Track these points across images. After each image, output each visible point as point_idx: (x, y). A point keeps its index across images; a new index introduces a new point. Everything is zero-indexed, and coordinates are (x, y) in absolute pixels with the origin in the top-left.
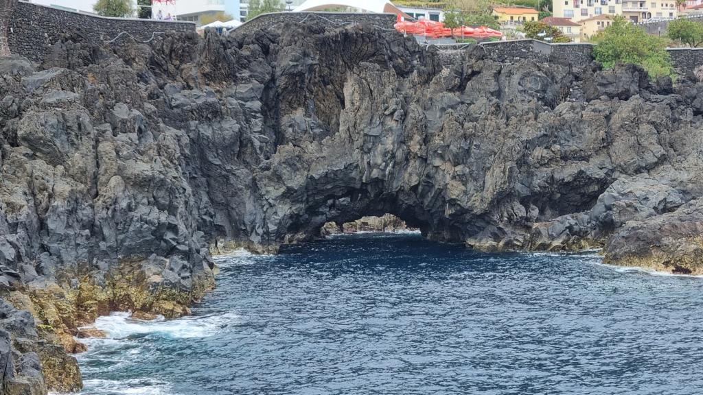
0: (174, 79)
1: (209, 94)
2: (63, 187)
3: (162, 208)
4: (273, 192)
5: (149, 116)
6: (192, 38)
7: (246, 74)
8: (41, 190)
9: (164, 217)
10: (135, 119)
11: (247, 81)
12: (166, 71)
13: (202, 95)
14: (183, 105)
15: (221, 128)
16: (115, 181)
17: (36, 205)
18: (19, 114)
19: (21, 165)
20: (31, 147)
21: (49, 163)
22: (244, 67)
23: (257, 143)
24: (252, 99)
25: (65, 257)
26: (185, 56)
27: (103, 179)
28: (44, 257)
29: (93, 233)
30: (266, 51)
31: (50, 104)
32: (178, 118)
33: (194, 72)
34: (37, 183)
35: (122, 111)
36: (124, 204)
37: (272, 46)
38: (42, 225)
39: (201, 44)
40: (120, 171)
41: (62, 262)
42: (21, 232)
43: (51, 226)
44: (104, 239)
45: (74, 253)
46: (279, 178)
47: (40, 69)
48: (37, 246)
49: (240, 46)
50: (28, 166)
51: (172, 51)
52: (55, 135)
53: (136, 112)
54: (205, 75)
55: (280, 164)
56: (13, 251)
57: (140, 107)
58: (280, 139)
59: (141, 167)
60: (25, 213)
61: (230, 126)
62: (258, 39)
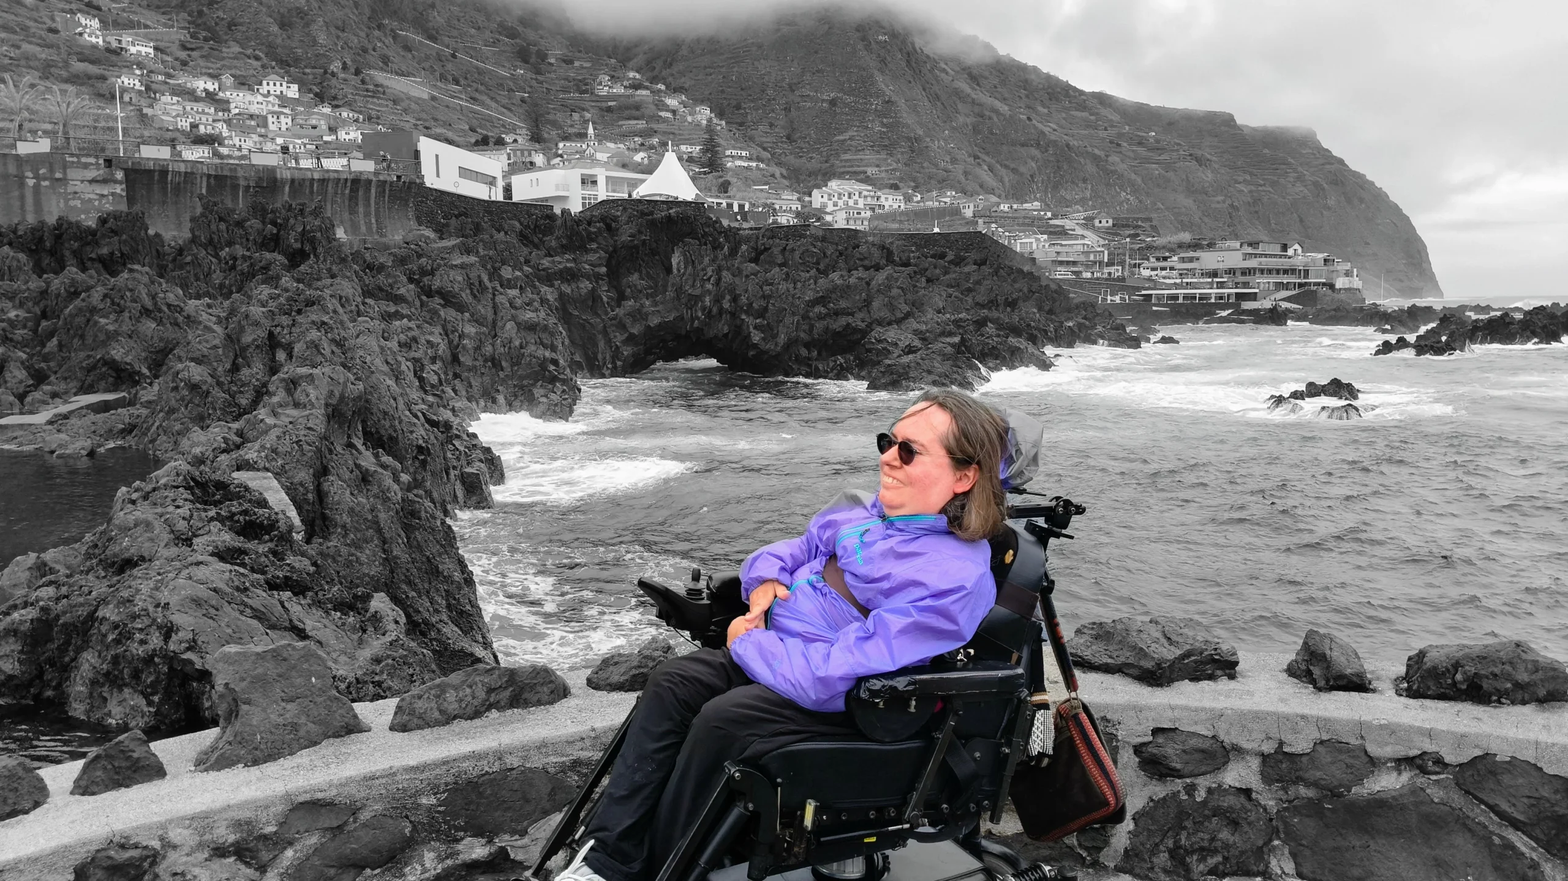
0: (538, 249)
1: (568, 260)
2: (470, 329)
3: (545, 347)
4: (619, 337)
5: (527, 277)
6: (552, 217)
7: (594, 246)
8: (453, 332)
9: (548, 354)
10: (517, 278)
11: (595, 251)
12: (532, 242)
13: (563, 261)
14: (548, 268)
15: (578, 287)
16: (510, 325)
17: (450, 342)
18: (432, 273)
19: (436, 313)
20: (443, 298)
21: (458, 310)
22: (592, 240)
23: (605, 299)
24: (600, 265)
25: (473, 383)
26: (548, 230)
27: (500, 324)
28: (457, 382)
29: (494, 365)
30: (609, 228)
31: (456, 266)
32: (548, 278)
33: (553, 244)
34: (449, 327)
35: (507, 272)
36: (517, 343)
37: (613, 225)
38: (455, 359)
39: (559, 222)
40: (514, 318)
41: (471, 387)
42: (439, 364)
43: (462, 359)
44: (502, 370)
45: (480, 380)
46: (622, 326)
47: (441, 238)
48: (451, 374)
49: (589, 224)
50: (442, 313)
51: (536, 226)
52: (461, 289)
53: (518, 273)
54: (563, 246)
55: (625, 315)
56: (436, 377)
57: (521, 270)
58: (621, 298)
59: (529, 315)
60: (443, 348)
61: (585, 285)
62: (603, 219)
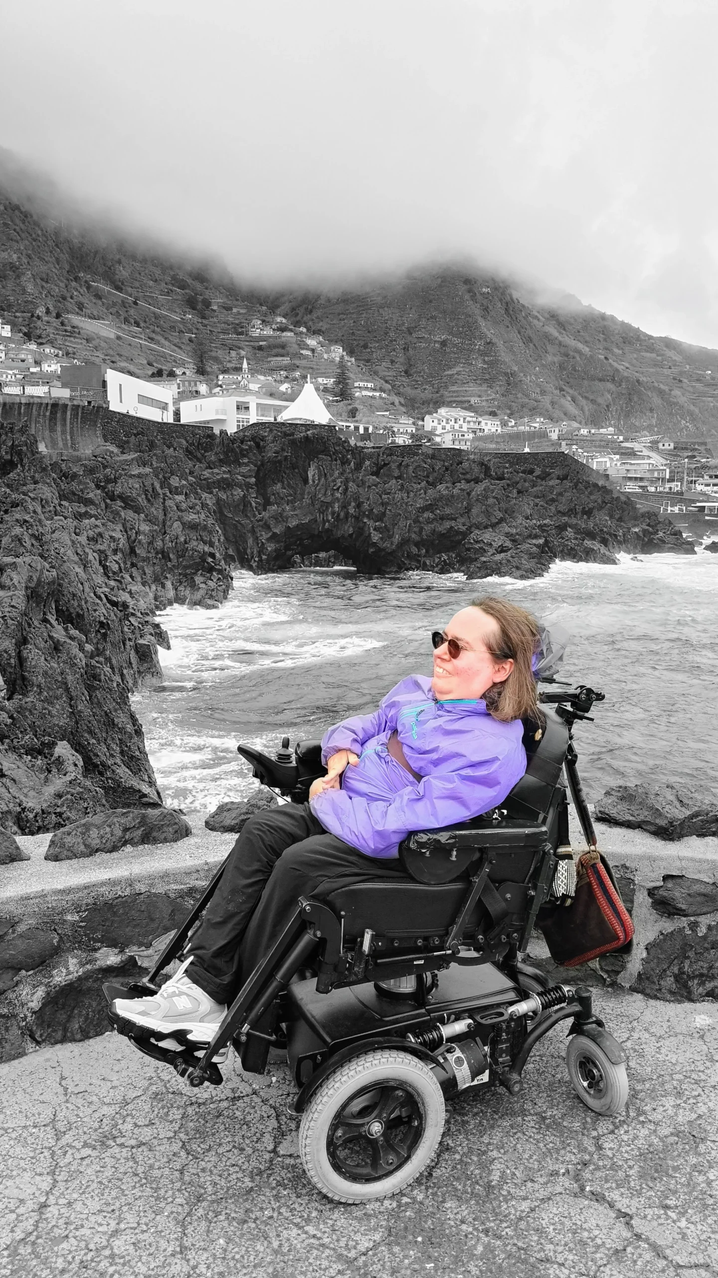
0: (201, 462)
1: (224, 472)
2: (145, 527)
3: (205, 543)
4: (264, 536)
5: (191, 485)
6: (212, 436)
7: (246, 460)
8: (131, 529)
9: (207, 549)
10: (183, 486)
11: (246, 465)
12: (196, 457)
13: (221, 472)
14: (208, 478)
15: (232, 494)
16: (177, 524)
17: (129, 538)
18: (115, 481)
19: (118, 513)
20: (123, 502)
21: (135, 512)
22: (244, 456)
23: (254, 504)
24: (250, 476)
25: (147, 571)
26: (209, 448)
27: (168, 523)
28: (134, 570)
29: (163, 557)
30: (258, 446)
31: (134, 475)
32: (208, 487)
33: (213, 458)
34: (128, 525)
35: (175, 481)
36: (182, 539)
37: (262, 443)
38: (132, 551)
39: (218, 440)
40: (180, 519)
41: (145, 574)
42: (120, 555)
43: (138, 551)
44: (170, 561)
45: (152, 568)
46: (267, 527)
47: (123, 453)
48: (129, 563)
49: (242, 442)
50: (122, 514)
51: (199, 444)
52: (138, 495)
53: (184, 482)
54: (220, 460)
55: (269, 518)
56: (117, 566)
57: (186, 479)
58: (267, 503)
59: (191, 517)
60: (123, 542)
61: (238, 493)
62: (253, 439)
